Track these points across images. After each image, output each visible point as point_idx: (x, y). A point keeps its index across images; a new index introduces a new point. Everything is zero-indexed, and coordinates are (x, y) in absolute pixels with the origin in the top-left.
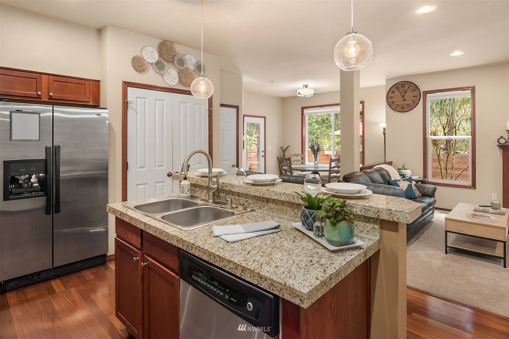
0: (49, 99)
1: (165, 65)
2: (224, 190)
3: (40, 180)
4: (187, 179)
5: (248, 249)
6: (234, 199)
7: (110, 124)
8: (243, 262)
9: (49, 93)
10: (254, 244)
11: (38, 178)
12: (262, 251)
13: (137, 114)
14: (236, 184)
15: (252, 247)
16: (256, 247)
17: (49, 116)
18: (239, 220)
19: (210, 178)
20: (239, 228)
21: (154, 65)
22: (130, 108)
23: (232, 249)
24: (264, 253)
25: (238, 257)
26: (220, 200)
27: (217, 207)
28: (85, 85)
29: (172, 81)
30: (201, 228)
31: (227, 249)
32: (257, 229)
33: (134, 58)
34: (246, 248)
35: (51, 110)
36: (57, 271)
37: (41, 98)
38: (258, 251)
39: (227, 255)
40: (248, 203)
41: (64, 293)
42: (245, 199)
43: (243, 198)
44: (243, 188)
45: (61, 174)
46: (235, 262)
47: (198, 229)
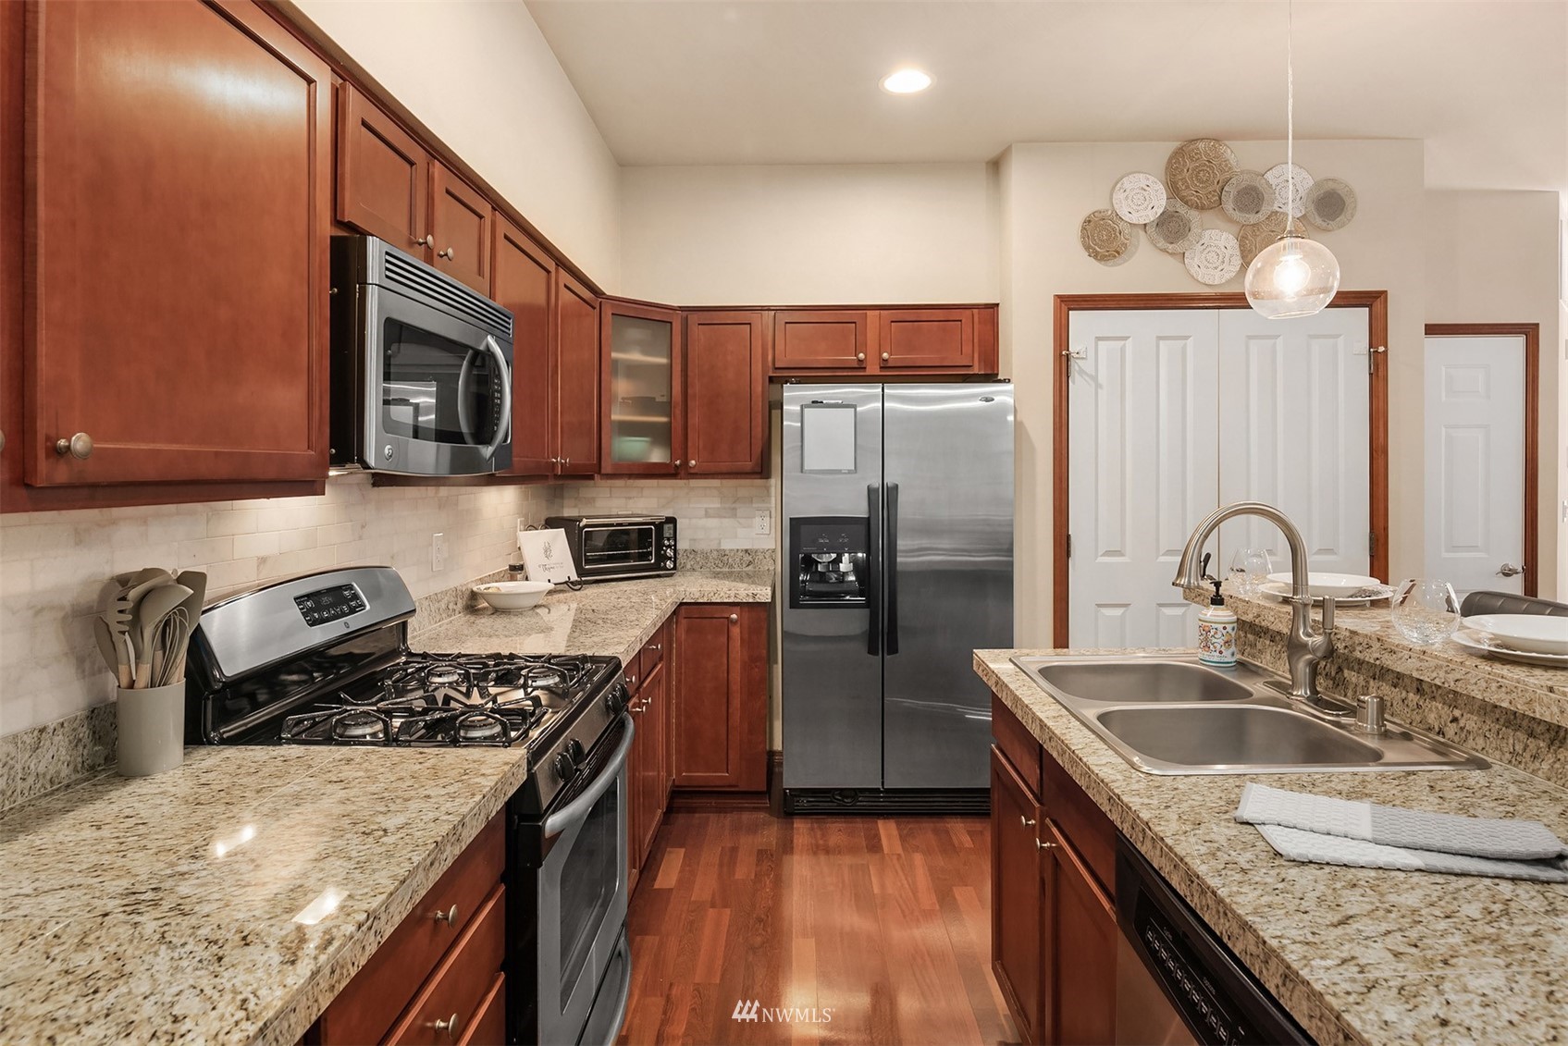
0: (881, 368)
1: (1189, 221)
2: (1361, 662)
3: (858, 568)
4: (1223, 604)
5: (1348, 905)
6: (1400, 702)
7: (1018, 425)
8: (1293, 947)
9: (880, 354)
10: (1392, 898)
11: (854, 561)
12: (1413, 934)
13: (1100, 391)
14: (1405, 643)
15: (1372, 903)
16: (1390, 912)
17: (875, 410)
18: (1385, 786)
19: (1299, 610)
20: (1360, 815)
21: (1151, 230)
22: (1076, 374)
23: (1280, 886)
24: (1416, 946)
25: (1286, 922)
26: (1345, 696)
27: (1323, 720)
28: (961, 321)
29: (1216, 268)
30: (1208, 779)
31: (1257, 879)
32: (1438, 843)
33: (1089, 221)
34: (1342, 901)
35: (878, 395)
36: (892, 799)
37: (865, 368)
38: (1393, 927)
39: (1245, 901)
40: (1462, 729)
41: (898, 859)
42: (1446, 708)
43: (1440, 706)
44: (1433, 663)
45: (901, 556)
46: (1261, 933)
47: (1193, 779)
